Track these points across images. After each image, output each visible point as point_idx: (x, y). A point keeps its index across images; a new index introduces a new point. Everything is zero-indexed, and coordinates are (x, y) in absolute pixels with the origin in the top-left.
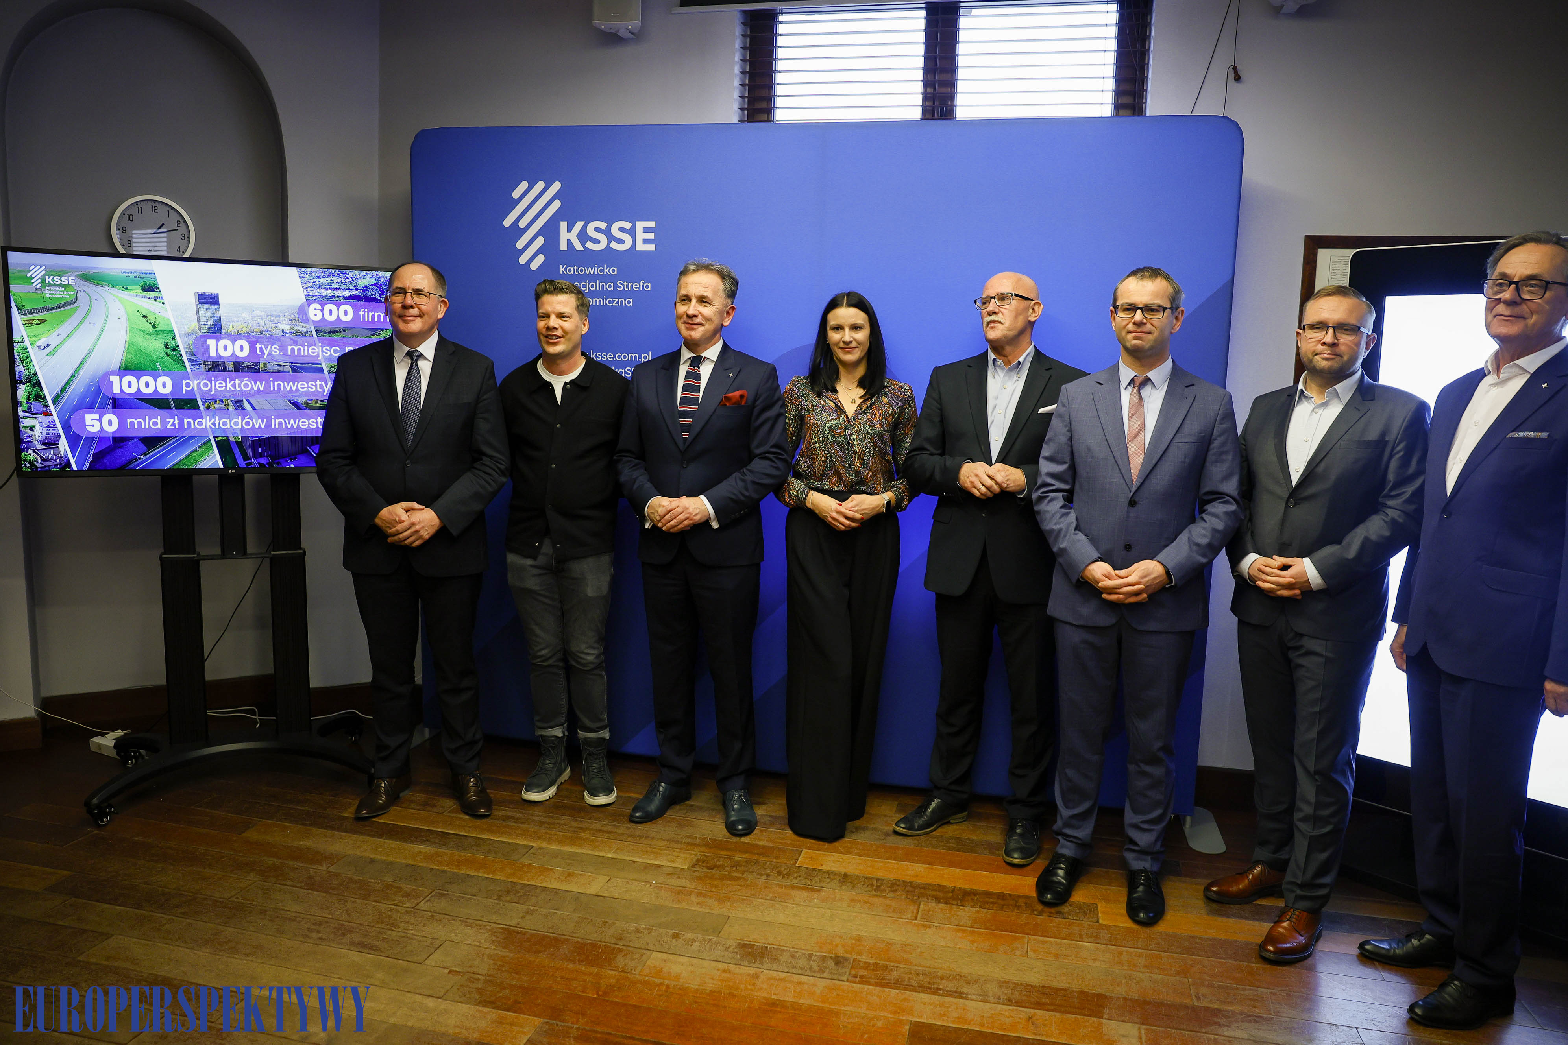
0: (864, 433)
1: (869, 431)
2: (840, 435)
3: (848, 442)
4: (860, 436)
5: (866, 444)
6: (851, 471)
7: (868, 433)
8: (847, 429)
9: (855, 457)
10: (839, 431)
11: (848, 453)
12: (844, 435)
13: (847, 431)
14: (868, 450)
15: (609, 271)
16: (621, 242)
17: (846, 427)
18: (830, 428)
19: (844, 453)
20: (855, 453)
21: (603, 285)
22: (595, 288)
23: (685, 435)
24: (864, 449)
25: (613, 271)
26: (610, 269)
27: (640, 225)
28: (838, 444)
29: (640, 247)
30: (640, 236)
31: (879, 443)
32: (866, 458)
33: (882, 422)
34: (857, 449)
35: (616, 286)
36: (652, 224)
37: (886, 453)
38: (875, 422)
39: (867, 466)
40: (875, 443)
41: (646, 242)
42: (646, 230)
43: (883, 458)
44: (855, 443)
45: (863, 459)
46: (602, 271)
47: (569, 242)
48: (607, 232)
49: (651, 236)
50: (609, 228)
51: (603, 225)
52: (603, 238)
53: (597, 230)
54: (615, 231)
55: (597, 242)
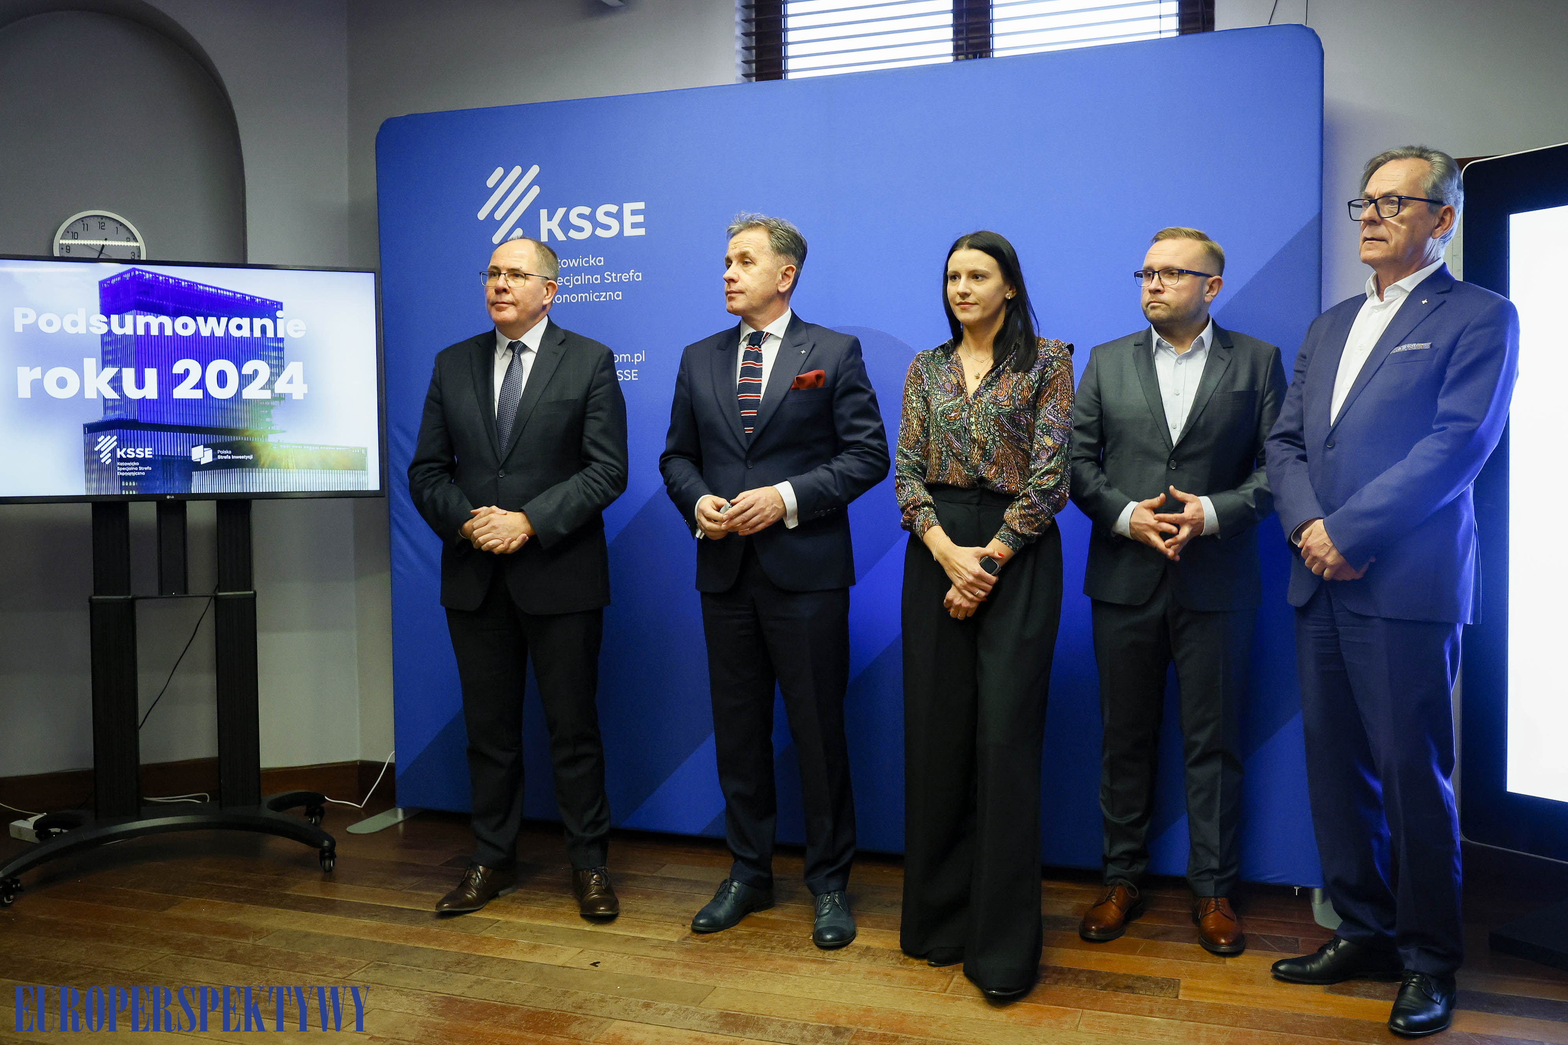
0: (987, 414)
1: (993, 411)
2: (955, 419)
3: (965, 427)
4: (981, 419)
5: (989, 429)
6: (968, 466)
7: (991, 414)
8: (963, 410)
9: (974, 447)
10: (953, 415)
11: (965, 443)
12: (960, 419)
13: (963, 414)
14: (991, 437)
15: (595, 261)
16: (607, 227)
17: (962, 408)
18: (942, 413)
19: (961, 443)
20: (974, 441)
21: (589, 278)
22: (580, 282)
23: (749, 430)
24: (986, 435)
25: (600, 261)
26: (596, 260)
27: (628, 207)
28: (953, 431)
29: (629, 232)
30: (628, 219)
31: (1008, 426)
32: (988, 447)
33: (1011, 398)
34: (975, 436)
35: (603, 278)
36: (641, 205)
37: (1020, 439)
38: (1000, 398)
39: (990, 459)
40: (1001, 428)
41: (634, 225)
42: (634, 213)
43: (1018, 448)
44: (973, 427)
45: (983, 449)
46: (587, 262)
47: (550, 232)
48: (592, 218)
49: (640, 219)
50: (593, 213)
51: (586, 210)
52: (587, 225)
53: (580, 216)
54: (600, 216)
55: (580, 229)
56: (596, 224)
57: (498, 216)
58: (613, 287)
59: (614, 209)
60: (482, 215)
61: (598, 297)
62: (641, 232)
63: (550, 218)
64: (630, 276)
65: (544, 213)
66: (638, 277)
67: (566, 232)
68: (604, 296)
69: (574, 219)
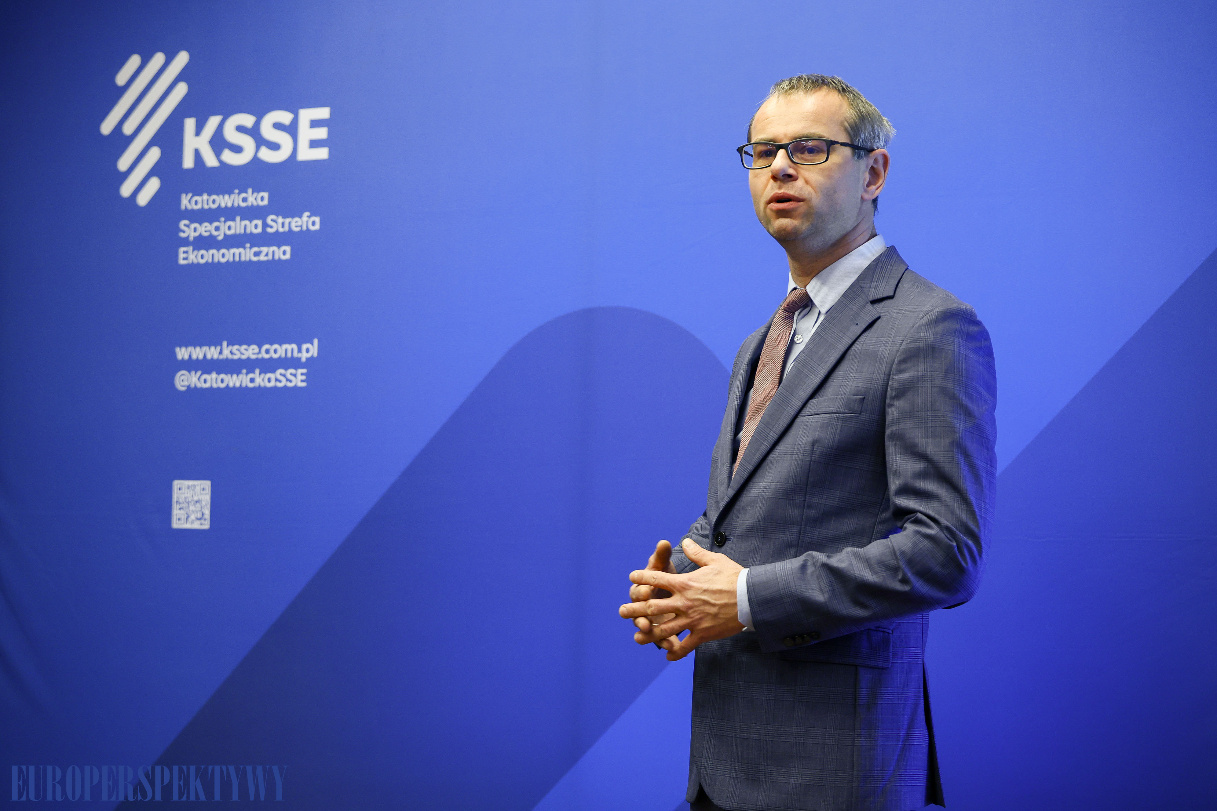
16: (276, 147)
29: (305, 153)
41: (313, 144)
42: (314, 124)
47: (197, 154)
48: (254, 132)
49: (322, 133)
50: (257, 124)
51: (248, 120)
52: (247, 142)
53: (240, 129)
54: (267, 131)
55: (237, 149)
56: (260, 141)
57: (128, 129)
58: (277, 239)
59: (285, 117)
60: (107, 127)
61: (257, 254)
62: (322, 153)
63: (199, 131)
64: (302, 222)
65: (190, 124)
66: (314, 223)
67: (218, 153)
68: (267, 253)
69: (231, 135)
